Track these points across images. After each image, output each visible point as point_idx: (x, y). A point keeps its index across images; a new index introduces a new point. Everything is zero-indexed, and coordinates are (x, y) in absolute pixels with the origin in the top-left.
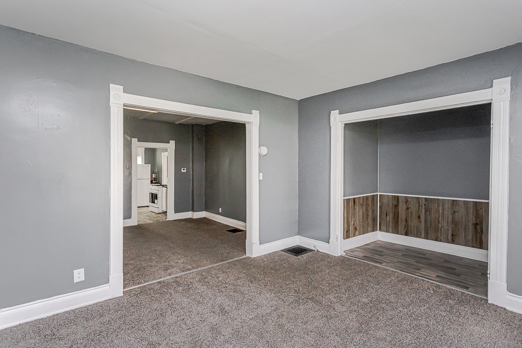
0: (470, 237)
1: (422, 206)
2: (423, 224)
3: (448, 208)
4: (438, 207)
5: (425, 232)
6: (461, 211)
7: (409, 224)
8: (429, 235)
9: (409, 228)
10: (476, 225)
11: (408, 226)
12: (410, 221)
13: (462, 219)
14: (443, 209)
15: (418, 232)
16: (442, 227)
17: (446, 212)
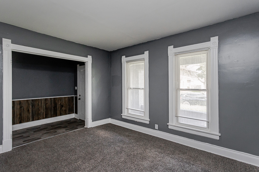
0: (52, 113)
1: (30, 104)
2: (31, 114)
3: (43, 103)
4: (39, 103)
5: (32, 117)
6: (49, 102)
7: (22, 116)
8: (35, 118)
9: (22, 118)
10: (54, 107)
11: (21, 117)
12: (22, 114)
13: (49, 106)
14: (41, 103)
15: (28, 119)
16: (41, 112)
17: (42, 104)
